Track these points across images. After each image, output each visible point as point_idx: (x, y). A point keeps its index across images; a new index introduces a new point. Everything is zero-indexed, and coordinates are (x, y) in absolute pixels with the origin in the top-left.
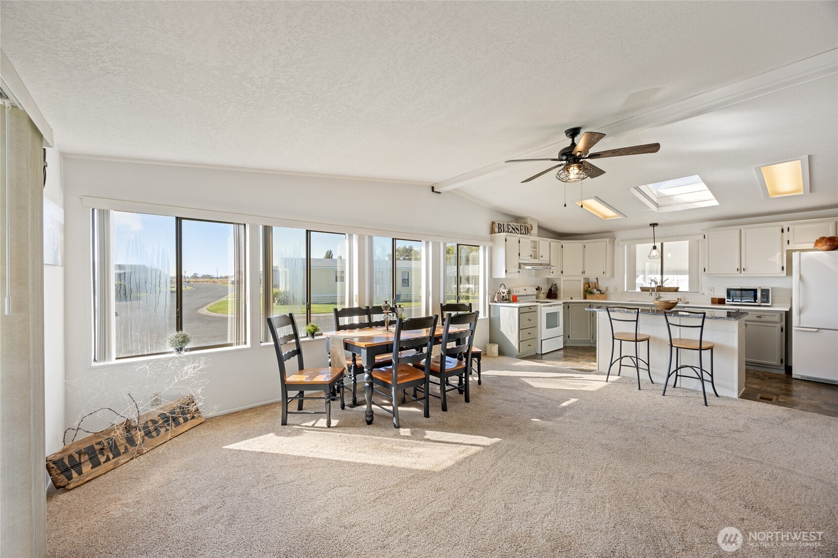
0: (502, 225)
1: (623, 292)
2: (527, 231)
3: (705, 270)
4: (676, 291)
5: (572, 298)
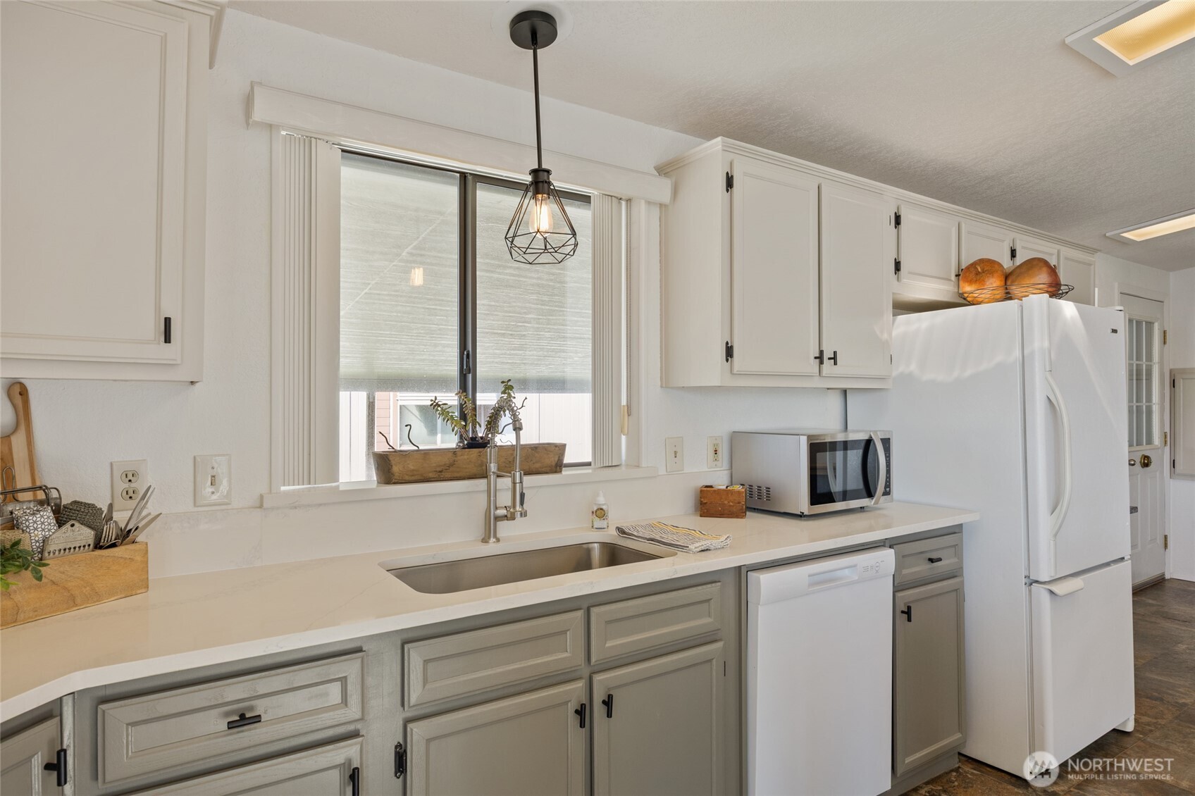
3: (729, 352)
4: (558, 467)
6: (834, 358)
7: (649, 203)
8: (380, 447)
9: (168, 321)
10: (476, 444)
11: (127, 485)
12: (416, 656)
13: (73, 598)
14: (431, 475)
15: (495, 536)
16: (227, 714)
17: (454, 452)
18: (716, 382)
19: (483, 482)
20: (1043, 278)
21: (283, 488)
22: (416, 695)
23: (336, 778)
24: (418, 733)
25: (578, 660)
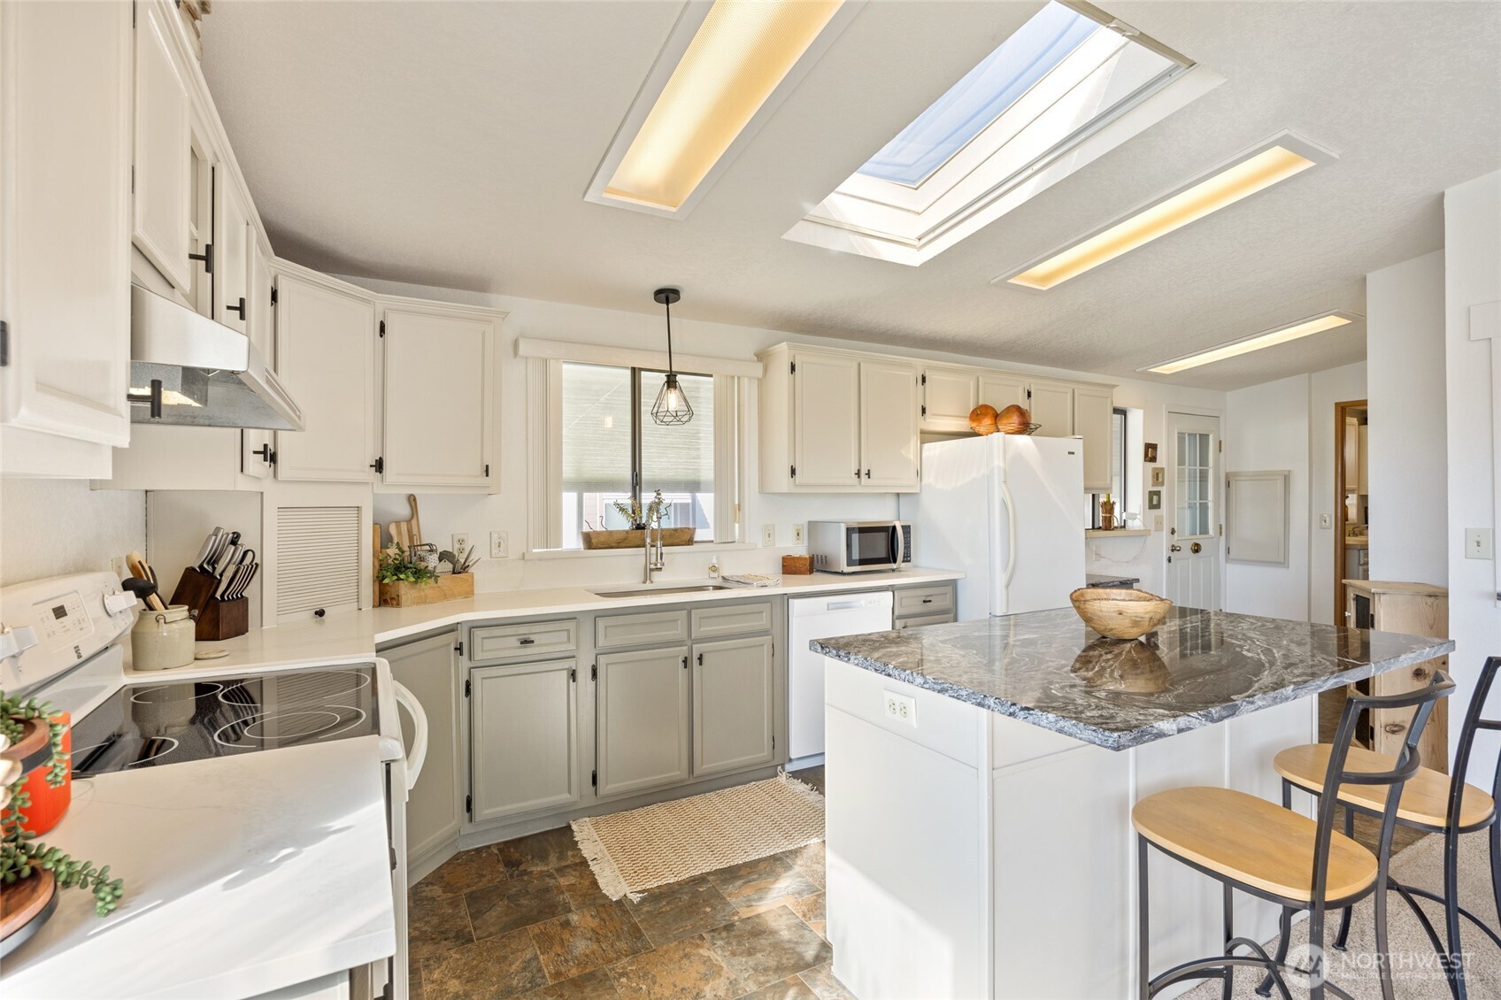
3: (793, 472)
4: (690, 542)
5: (320, 613)
6: (868, 474)
7: (750, 378)
8: (586, 529)
9: (487, 466)
10: (640, 527)
11: (459, 546)
12: (601, 623)
13: (445, 595)
14: (614, 545)
15: (650, 579)
16: (519, 639)
17: (627, 532)
18: (785, 490)
19: (644, 549)
20: (1015, 420)
21: (534, 551)
22: (601, 642)
23: (564, 674)
24: (603, 660)
25: (685, 636)
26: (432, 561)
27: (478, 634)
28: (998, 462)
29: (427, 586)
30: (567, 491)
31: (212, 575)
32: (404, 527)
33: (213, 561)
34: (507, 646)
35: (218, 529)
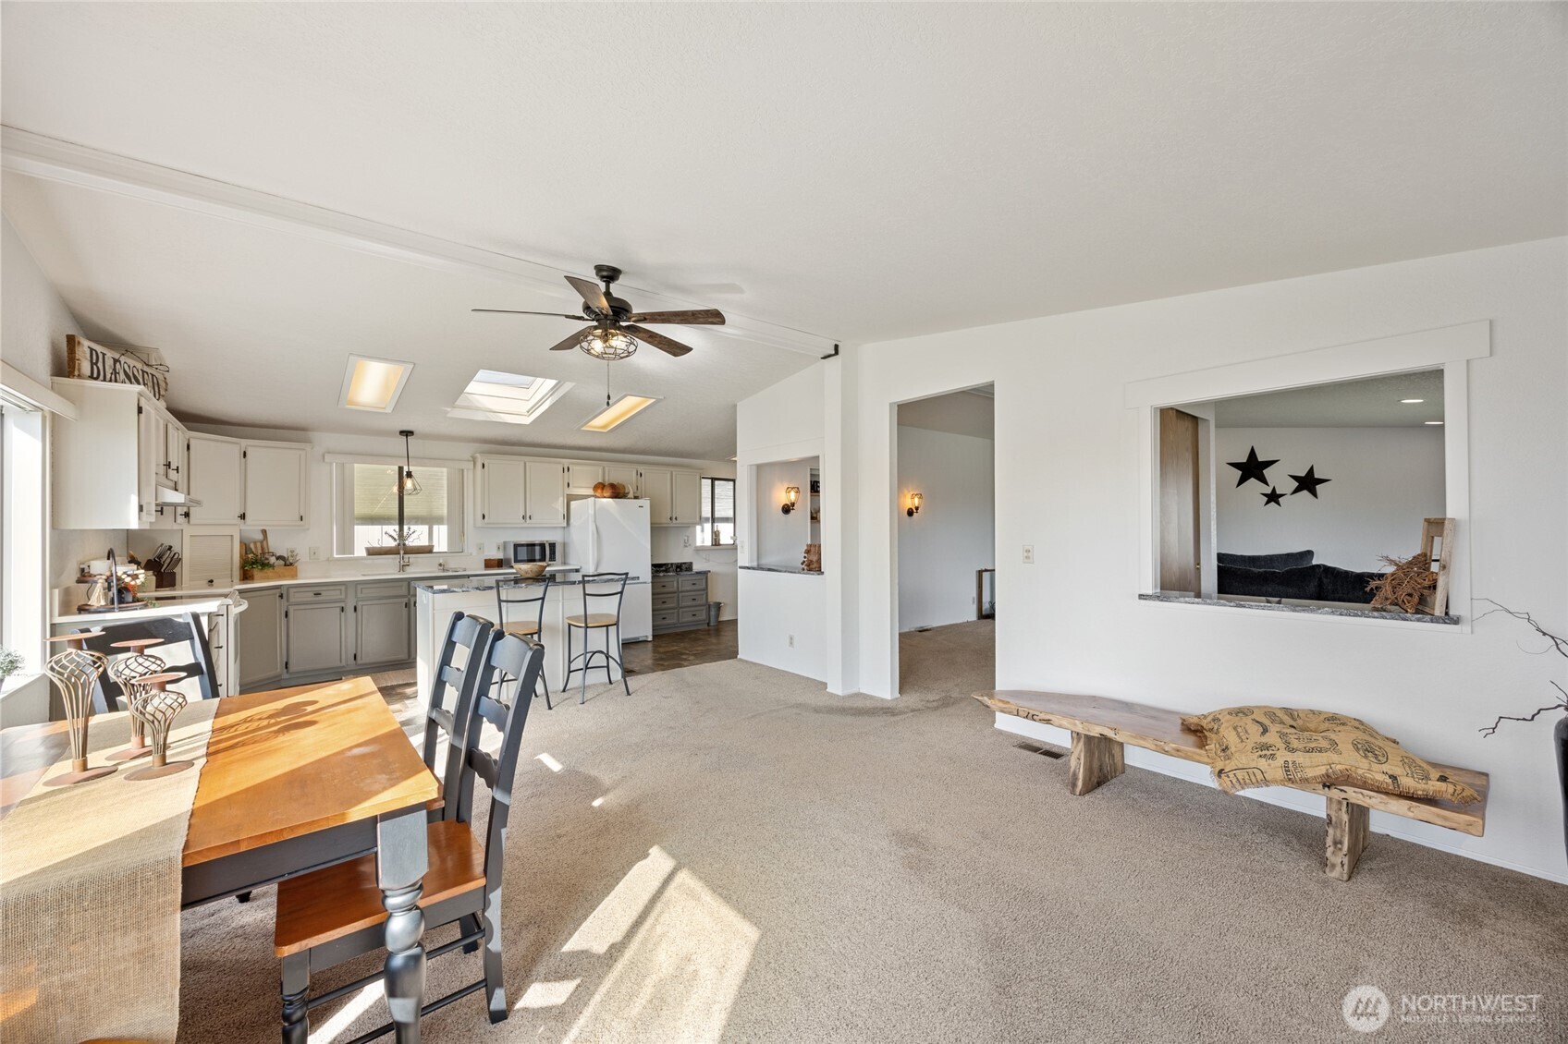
0: (101, 356)
1: (330, 560)
2: (156, 388)
3: (484, 517)
4: (431, 552)
5: (211, 581)
6: (530, 518)
8: (369, 545)
9: (302, 516)
11: (291, 554)
13: (278, 573)
14: (383, 554)
15: (403, 570)
16: (314, 593)
18: (479, 525)
21: (335, 556)
22: (359, 595)
23: (338, 610)
24: (360, 603)
25: (406, 593)
26: (273, 560)
27: (292, 591)
28: (591, 512)
29: (269, 571)
30: (358, 524)
31: (160, 562)
32: (259, 544)
33: (160, 556)
34: (309, 597)
35: (162, 544)
